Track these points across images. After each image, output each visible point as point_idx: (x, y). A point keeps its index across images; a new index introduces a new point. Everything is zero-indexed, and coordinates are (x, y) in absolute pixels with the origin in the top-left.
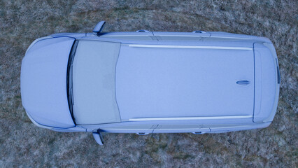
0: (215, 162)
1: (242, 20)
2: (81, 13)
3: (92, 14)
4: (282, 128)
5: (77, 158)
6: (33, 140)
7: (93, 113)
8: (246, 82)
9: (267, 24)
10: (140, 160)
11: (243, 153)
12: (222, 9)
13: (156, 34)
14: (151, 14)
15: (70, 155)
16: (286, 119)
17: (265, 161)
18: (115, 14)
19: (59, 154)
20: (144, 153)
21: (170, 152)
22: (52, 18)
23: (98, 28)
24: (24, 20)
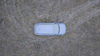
0: (40, 18)
1: (36, 38)
2: (59, 38)
3: (58, 38)
4: (30, 23)
5: (60, 18)
6: (66, 21)
7: (56, 26)
8: (40, 29)
9: (33, 37)
10: (51, 18)
11: (36, 19)
12: (39, 39)
13: (49, 35)
14: (49, 39)
15: (61, 19)
16: (30, 24)
17: (33, 18)
18: (55, 39)
19: (62, 19)
20: (50, 19)
21: (47, 19)
22: (63, 38)
23: (56, 35)
24: (67, 37)
